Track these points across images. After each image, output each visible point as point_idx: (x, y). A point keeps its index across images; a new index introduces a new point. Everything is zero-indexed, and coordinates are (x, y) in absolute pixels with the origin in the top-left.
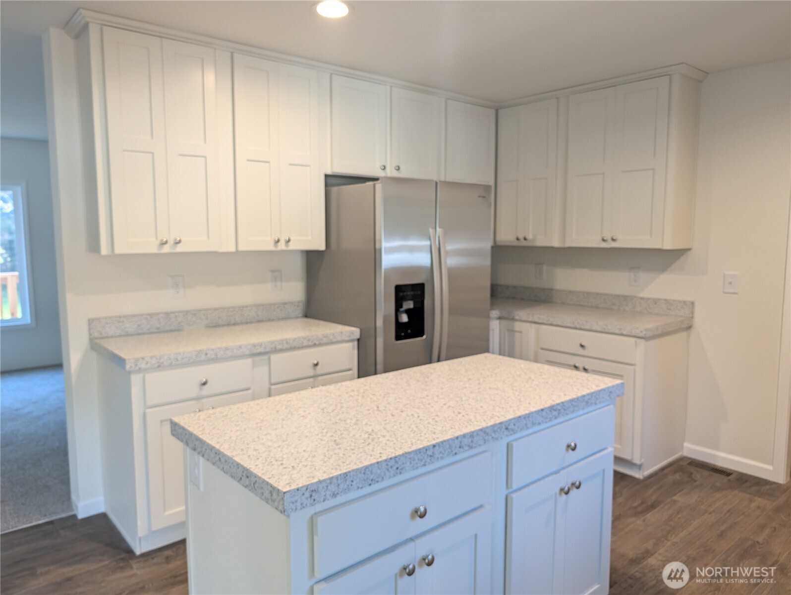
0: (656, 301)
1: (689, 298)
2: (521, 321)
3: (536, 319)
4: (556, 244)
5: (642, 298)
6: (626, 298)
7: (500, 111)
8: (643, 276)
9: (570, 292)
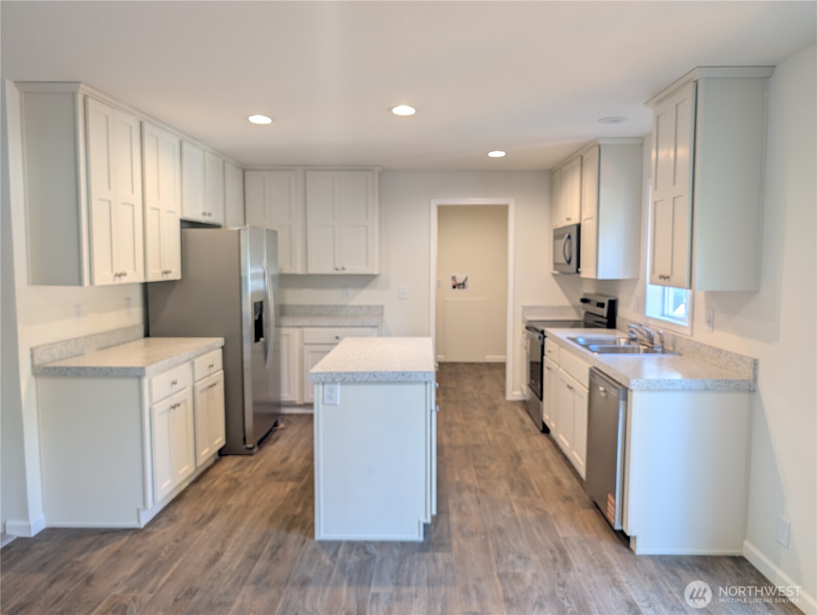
0: (361, 307)
1: (380, 303)
2: (287, 327)
3: (300, 324)
4: (299, 271)
5: (352, 306)
6: (341, 306)
7: (246, 172)
8: (350, 291)
9: (300, 306)
